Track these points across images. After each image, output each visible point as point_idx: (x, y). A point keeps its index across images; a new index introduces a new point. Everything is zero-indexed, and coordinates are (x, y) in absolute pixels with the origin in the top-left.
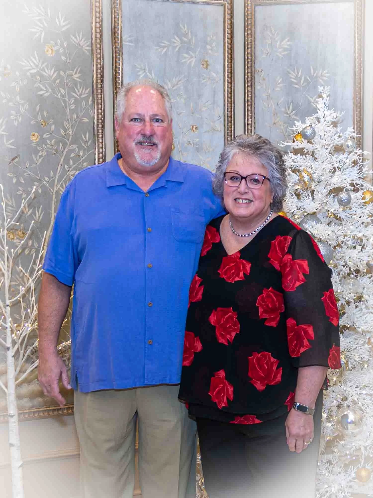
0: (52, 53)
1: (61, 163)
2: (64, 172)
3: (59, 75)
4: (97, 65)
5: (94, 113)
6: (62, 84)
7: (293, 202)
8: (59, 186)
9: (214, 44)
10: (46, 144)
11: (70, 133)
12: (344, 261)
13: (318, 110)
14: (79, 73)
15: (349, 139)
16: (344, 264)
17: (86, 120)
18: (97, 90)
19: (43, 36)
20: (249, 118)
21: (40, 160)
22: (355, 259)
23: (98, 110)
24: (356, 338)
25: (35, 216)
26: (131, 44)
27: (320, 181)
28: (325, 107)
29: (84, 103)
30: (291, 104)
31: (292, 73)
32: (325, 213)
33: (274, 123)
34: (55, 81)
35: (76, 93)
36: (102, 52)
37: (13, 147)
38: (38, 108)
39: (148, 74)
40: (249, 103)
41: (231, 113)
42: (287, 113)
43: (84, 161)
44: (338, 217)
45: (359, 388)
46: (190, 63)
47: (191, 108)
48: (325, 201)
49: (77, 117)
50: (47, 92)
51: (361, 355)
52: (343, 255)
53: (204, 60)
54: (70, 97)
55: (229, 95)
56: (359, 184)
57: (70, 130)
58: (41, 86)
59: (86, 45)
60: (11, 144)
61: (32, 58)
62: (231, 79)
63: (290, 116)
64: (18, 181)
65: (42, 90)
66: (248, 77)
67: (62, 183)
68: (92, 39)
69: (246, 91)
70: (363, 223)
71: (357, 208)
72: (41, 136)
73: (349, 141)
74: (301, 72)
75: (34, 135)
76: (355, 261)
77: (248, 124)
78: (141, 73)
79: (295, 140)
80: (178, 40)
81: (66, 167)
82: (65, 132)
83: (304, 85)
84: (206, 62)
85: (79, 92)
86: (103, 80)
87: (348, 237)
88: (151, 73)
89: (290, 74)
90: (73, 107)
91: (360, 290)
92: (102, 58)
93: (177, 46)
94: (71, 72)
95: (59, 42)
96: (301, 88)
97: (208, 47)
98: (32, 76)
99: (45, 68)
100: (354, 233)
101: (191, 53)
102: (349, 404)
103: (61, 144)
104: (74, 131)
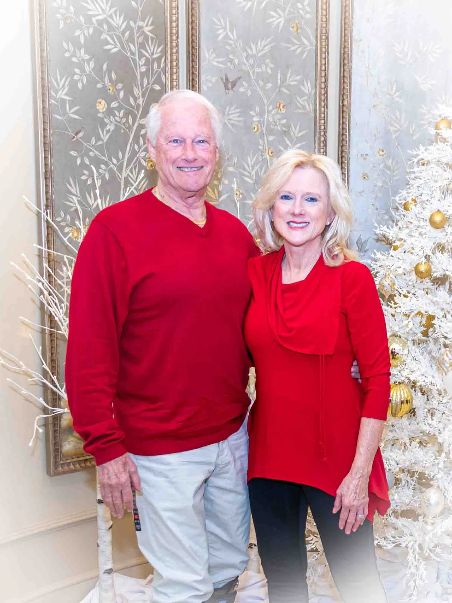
1: (130, 142)
2: (134, 152)
3: (128, 27)
4: (171, 17)
5: (167, 79)
6: (131, 39)
8: (128, 171)
9: (306, 3)
10: (114, 116)
11: (141, 103)
14: (151, 25)
17: (157, 87)
18: (171, 49)
20: (345, 97)
21: (108, 136)
23: (171, 75)
29: (155, 65)
30: (395, 84)
31: (397, 45)
33: (374, 106)
34: (123, 33)
35: (147, 52)
37: (77, 117)
38: (105, 66)
39: (229, 34)
40: (345, 79)
41: (325, 90)
42: (390, 95)
46: (279, 23)
47: (279, 81)
49: (149, 83)
50: (116, 47)
53: (295, 21)
54: (141, 55)
57: (141, 99)
58: (109, 39)
60: (73, 113)
63: (393, 98)
64: (82, 162)
65: (109, 43)
66: (344, 47)
67: (132, 168)
72: (109, 104)
74: (409, 46)
75: (100, 103)
77: (343, 105)
78: (220, 31)
81: (136, 147)
82: (135, 102)
83: (411, 61)
84: (296, 24)
85: (150, 50)
86: (178, 37)
88: (232, 33)
89: (395, 46)
90: (143, 69)
93: (263, 2)
94: (142, 23)
96: (408, 65)
98: (99, 25)
99: (113, 15)
101: (280, 12)
103: (130, 116)
104: (145, 101)
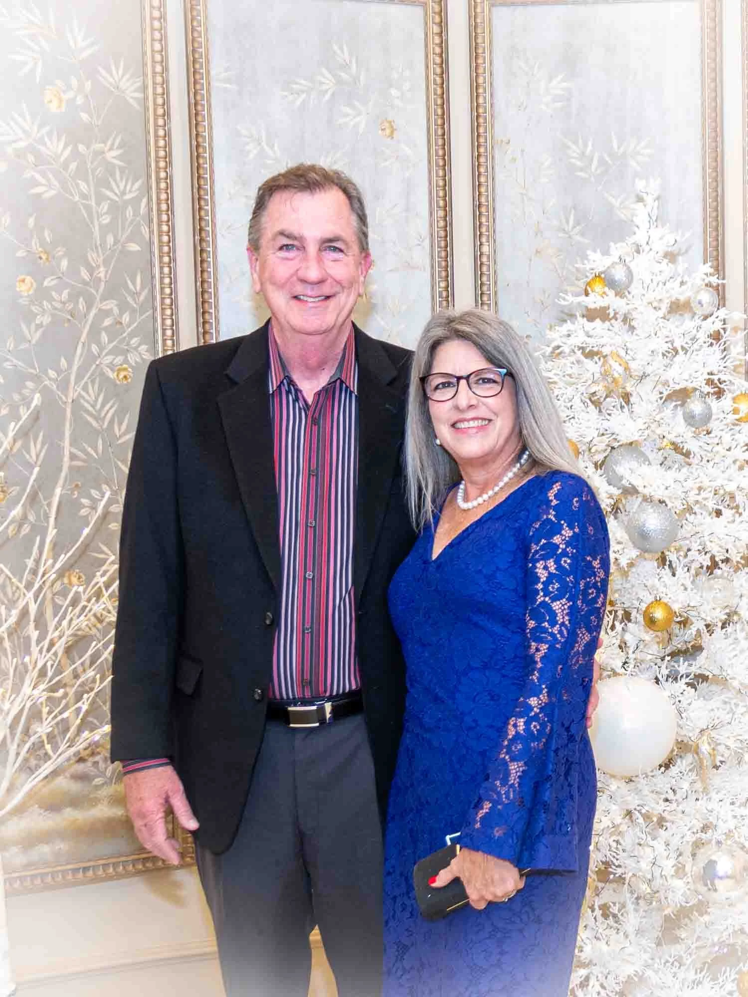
0: (60, 107)
1: (82, 340)
2: (90, 358)
3: (76, 153)
4: (156, 131)
5: (151, 232)
6: (81, 173)
7: (589, 420)
8: (79, 389)
9: (407, 86)
10: (51, 299)
11: (102, 275)
12: (699, 541)
13: (636, 229)
14: (119, 148)
15: (702, 289)
16: (700, 548)
17: (134, 247)
18: (158, 183)
19: (39, 70)
20: (484, 240)
21: (38, 334)
22: (721, 536)
23: (160, 225)
24: (727, 700)
25: (29, 452)
26: (228, 86)
27: (644, 376)
28: (650, 222)
29: (129, 212)
30: (573, 211)
31: (574, 147)
32: (654, 440)
33: (537, 252)
34: (66, 166)
35: (112, 191)
36: (166, 104)
38: (31, 222)
39: (267, 149)
40: (483, 210)
41: (446, 231)
42: (565, 231)
43: (132, 335)
44: (684, 451)
45: (738, 804)
46: (356, 126)
48: (657, 418)
49: (116, 242)
50: (51, 189)
51: (741, 735)
52: (697, 529)
53: (386, 119)
54: (100, 198)
55: (441, 194)
56: (725, 382)
57: (102, 269)
58: (38, 177)
59: (132, 88)
61: (16, 116)
62: (444, 159)
63: (570, 237)
65: (39, 184)
66: (479, 156)
67: (86, 383)
68: (145, 75)
69: (477, 186)
70: (734, 462)
71: (722, 430)
72: (40, 283)
73: (702, 292)
74: (593, 145)
75: (23, 281)
76: (723, 541)
77: (481, 254)
79: (589, 289)
80: (329, 76)
81: (94, 348)
82: (91, 275)
83: (599, 172)
84: (390, 122)
85: (118, 187)
86: (171, 162)
87: (706, 492)
88: (272, 147)
89: (569, 148)
90: (106, 220)
91: (734, 601)
92: (167, 114)
93: (326, 91)
94: (102, 145)
95: (74, 82)
96: (593, 179)
97: (394, 92)
98: (18, 156)
99: (46, 139)
100: (718, 483)
101: (356, 103)
102: (720, 838)
103: (81, 299)
104: (110, 272)
